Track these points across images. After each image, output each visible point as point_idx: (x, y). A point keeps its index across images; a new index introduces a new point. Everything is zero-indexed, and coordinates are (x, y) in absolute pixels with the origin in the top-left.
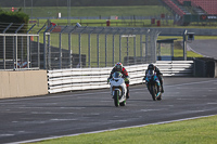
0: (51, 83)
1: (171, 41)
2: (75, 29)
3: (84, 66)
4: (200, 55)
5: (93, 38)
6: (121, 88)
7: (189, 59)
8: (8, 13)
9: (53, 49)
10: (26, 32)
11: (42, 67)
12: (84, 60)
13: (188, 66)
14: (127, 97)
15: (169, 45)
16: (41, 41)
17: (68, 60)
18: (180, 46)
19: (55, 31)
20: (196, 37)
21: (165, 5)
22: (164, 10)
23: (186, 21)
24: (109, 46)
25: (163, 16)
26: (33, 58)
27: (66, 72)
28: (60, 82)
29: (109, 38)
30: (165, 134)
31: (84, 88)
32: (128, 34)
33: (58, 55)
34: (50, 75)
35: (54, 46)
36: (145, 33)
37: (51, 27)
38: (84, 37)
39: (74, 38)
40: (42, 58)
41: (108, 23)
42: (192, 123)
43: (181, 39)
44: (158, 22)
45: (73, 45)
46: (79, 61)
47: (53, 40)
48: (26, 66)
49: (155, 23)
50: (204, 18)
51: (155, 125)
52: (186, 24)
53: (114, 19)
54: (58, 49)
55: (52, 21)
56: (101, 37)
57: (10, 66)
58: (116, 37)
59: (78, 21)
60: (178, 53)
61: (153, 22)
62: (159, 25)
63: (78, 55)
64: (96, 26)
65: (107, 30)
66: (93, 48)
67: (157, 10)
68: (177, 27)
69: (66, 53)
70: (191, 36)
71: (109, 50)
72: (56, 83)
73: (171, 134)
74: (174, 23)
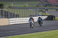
0: (10, 22)
1: (42, 11)
2: (16, 8)
3: (19, 17)
4: (49, 15)
5: (21, 10)
6: (32, 23)
7: (47, 16)
9: (10, 13)
10: (3, 9)
11: (7, 18)
12: (19, 16)
14: (34, 25)
15: (41, 12)
16: (7, 11)
17: (14, 16)
18: (44, 12)
20: (48, 10)
21: (40, 1)
22: (40, 3)
23: (46, 6)
24: (25, 12)
25: (40, 4)
26: (5, 15)
27: (14, 19)
28: (12, 22)
29: (25, 10)
31: (19, 23)
32: (30, 9)
33: (12, 15)
34: (10, 20)
35: (11, 12)
36: (35, 9)
37: (10, 7)
38: (19, 10)
39: (16, 10)
40: (7, 15)
41: (25, 6)
42: (47, 32)
43: (44, 10)
44: (39, 6)
45: (16, 12)
46: (17, 16)
47: (10, 11)
48: (3, 17)
49: (38, 6)
50: (51, 5)
51: (38, 33)
53: (27, 5)
54: (12, 13)
55: (10, 5)
56: (23, 10)
58: (27, 10)
59: (17, 6)
60: (44, 14)
61: (37, 6)
62: (39, 7)
63: (17, 15)
64: (22, 7)
65: (25, 8)
66: (21, 13)
67: (38, 3)
68: (43, 7)
69: (14, 14)
70: (47, 10)
71: (25, 13)
72: (11, 22)
73: (42, 35)
74: (43, 6)
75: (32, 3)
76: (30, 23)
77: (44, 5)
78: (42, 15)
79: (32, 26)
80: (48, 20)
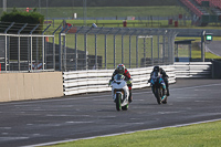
0: (66, 85)
1: (188, 42)
2: (91, 30)
3: (100, 67)
4: (218, 57)
5: (109, 39)
7: (207, 60)
8: (23, 13)
9: (69, 50)
10: (41, 33)
11: (58, 69)
12: (100, 61)
13: (205, 67)
15: (187, 46)
16: (56, 42)
17: (84, 62)
18: (198, 47)
19: (70, 32)
20: (214, 38)
22: (182, 10)
23: (204, 22)
24: (126, 47)
25: (180, 17)
26: (49, 59)
27: (82, 73)
28: (76, 84)
29: (126, 39)
30: (182, 136)
31: (100, 90)
32: (145, 35)
33: (74, 57)
34: (66, 77)
35: (70, 47)
36: (162, 34)
37: (67, 28)
38: (100, 38)
39: (90, 38)
40: (57, 59)
41: (125, 24)
42: (210, 126)
43: (199, 40)
44: (176, 23)
45: (89, 46)
46: (95, 62)
47: (69, 41)
48: (41, 68)
49: (173, 23)
52: (204, 25)
53: (130, 19)
54: (74, 51)
55: (68, 21)
56: (118, 38)
57: (25, 67)
58: (133, 39)
59: (94, 22)
60: (196, 54)
61: (170, 22)
62: (176, 25)
63: (94, 57)
64: (113, 26)
65: (124, 31)
66: (110, 49)
67: (174, 10)
68: (194, 28)
69: (82, 54)
71: (126, 52)
72: (71, 85)
73: (188, 137)
74: (192, 24)
75: (152, 10)
76: (115, 90)
77: (196, 18)
78: (191, 60)
79: (125, 103)
80: (211, 78)
